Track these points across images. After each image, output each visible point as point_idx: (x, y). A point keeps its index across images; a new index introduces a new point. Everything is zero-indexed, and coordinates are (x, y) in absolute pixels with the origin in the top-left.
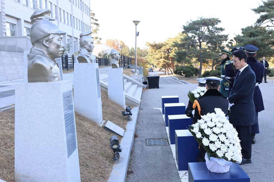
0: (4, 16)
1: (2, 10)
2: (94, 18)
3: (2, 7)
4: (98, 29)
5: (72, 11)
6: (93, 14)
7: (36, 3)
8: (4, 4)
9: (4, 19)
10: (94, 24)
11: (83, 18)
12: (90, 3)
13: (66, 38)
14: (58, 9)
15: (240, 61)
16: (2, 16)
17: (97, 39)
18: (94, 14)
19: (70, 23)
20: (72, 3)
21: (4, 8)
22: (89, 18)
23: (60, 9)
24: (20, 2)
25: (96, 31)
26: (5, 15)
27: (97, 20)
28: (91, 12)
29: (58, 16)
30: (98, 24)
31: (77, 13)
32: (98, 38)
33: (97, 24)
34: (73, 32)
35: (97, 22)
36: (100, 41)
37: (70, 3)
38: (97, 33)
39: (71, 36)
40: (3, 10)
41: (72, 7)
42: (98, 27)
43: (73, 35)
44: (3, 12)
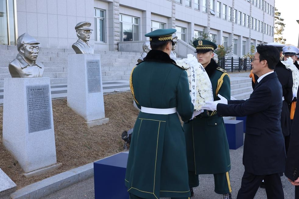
0: (174, 21)
1: (172, 15)
2: (280, 17)
3: (172, 13)
4: (283, 29)
5: (251, 12)
6: (278, 13)
7: (208, 6)
8: (175, 10)
9: (174, 24)
10: (279, 24)
11: (264, 18)
12: (275, 2)
13: (241, 39)
14: (234, 11)
15: (260, 61)
16: (172, 21)
17: (281, 41)
18: (280, 13)
19: (247, 25)
20: (251, 4)
21: (175, 14)
22: (273, 18)
23: (237, 10)
24: (191, 7)
25: (280, 32)
26: (175, 19)
27: (282, 20)
28: (275, 12)
29: (233, 18)
30: (284, 23)
31: (257, 13)
32: (282, 39)
33: (282, 24)
34: (250, 33)
35: (282, 22)
36: (284, 42)
37: (249, 4)
38: (281, 34)
39: (247, 38)
40: (174, 15)
41: (251, 8)
42: (283, 27)
43: (250, 37)
44: (173, 17)
